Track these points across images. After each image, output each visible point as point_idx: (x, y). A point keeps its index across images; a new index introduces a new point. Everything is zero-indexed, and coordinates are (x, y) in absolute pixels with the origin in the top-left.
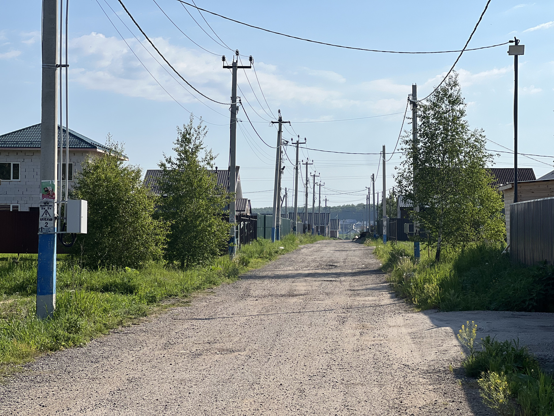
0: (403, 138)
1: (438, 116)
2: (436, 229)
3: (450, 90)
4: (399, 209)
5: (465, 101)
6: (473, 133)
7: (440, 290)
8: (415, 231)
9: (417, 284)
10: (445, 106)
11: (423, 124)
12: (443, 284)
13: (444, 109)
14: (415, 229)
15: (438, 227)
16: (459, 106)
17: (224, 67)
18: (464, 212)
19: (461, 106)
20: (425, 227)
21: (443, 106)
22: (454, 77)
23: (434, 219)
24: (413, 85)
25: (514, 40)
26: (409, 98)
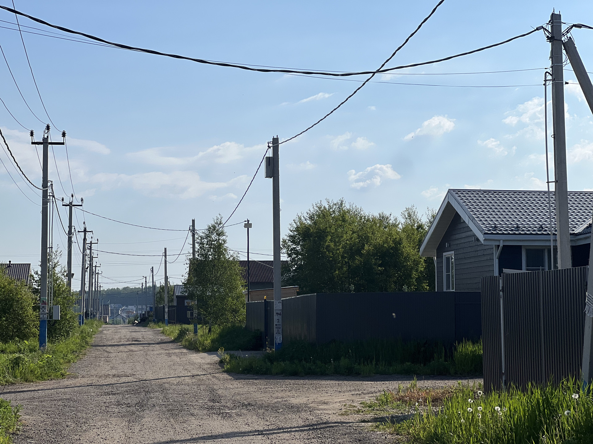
0: (187, 257)
1: (210, 243)
2: (208, 315)
3: (217, 227)
4: (175, 297)
5: (226, 234)
6: (232, 255)
7: (211, 343)
8: (194, 316)
9: (200, 343)
10: (214, 237)
11: (200, 248)
12: (213, 341)
13: (213, 238)
14: (194, 315)
15: (210, 314)
16: (222, 237)
17: (63, 205)
18: (226, 304)
19: (224, 237)
20: (201, 314)
21: (213, 236)
22: (220, 218)
23: (208, 308)
24: (192, 220)
25: (247, 220)
26: (190, 228)
